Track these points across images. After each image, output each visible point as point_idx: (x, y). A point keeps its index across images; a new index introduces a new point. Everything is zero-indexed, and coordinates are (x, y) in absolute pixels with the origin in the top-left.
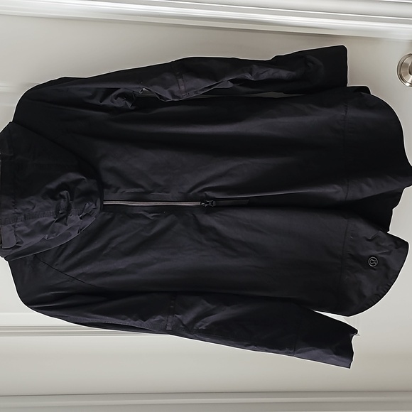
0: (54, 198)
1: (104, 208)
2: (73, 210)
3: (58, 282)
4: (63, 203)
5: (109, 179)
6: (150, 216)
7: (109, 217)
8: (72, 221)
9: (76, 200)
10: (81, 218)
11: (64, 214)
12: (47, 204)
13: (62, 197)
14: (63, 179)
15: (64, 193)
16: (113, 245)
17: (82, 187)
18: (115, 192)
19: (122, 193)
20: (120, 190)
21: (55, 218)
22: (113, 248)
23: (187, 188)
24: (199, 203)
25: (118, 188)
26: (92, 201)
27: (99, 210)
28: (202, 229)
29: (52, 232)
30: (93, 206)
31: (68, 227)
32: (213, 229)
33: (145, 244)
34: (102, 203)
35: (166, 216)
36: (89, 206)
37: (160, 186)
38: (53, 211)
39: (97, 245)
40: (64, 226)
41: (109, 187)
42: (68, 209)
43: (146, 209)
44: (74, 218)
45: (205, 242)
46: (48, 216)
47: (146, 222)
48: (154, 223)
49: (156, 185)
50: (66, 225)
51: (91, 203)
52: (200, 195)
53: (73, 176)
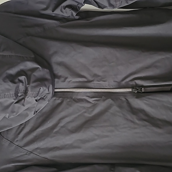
0: (13, 82)
1: (55, 94)
2: (29, 92)
3: (18, 155)
4: (22, 87)
5: (59, 71)
6: (91, 100)
7: (59, 101)
8: (29, 103)
9: (32, 85)
10: (36, 101)
11: (22, 97)
12: (7, 87)
13: (21, 81)
14: (21, 67)
15: (23, 78)
16: (61, 124)
17: (37, 74)
18: (64, 81)
19: (69, 82)
20: (68, 80)
21: (15, 99)
22: (62, 127)
23: (120, 78)
24: (130, 90)
25: (66, 78)
26: (46, 86)
27: (51, 95)
28: (134, 111)
29: (13, 112)
30: (47, 91)
31: (26, 107)
32: (142, 111)
33: (88, 123)
34: (53, 90)
35: (104, 100)
36: (43, 90)
37: (99, 76)
38: (12, 92)
39: (49, 124)
40: (22, 107)
41: (59, 77)
42: (26, 92)
43: (88, 95)
44: (30, 100)
45: (137, 121)
46: (8, 97)
47: (89, 105)
48: (94, 106)
49: (96, 76)
50: (24, 105)
51: (45, 88)
52: (131, 83)
53: (30, 65)
